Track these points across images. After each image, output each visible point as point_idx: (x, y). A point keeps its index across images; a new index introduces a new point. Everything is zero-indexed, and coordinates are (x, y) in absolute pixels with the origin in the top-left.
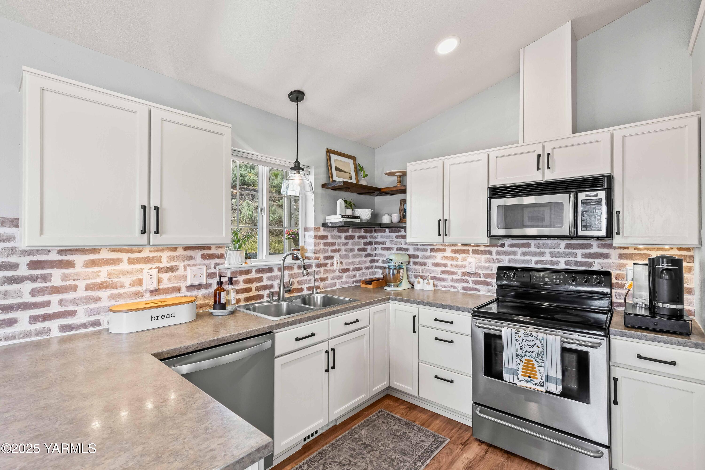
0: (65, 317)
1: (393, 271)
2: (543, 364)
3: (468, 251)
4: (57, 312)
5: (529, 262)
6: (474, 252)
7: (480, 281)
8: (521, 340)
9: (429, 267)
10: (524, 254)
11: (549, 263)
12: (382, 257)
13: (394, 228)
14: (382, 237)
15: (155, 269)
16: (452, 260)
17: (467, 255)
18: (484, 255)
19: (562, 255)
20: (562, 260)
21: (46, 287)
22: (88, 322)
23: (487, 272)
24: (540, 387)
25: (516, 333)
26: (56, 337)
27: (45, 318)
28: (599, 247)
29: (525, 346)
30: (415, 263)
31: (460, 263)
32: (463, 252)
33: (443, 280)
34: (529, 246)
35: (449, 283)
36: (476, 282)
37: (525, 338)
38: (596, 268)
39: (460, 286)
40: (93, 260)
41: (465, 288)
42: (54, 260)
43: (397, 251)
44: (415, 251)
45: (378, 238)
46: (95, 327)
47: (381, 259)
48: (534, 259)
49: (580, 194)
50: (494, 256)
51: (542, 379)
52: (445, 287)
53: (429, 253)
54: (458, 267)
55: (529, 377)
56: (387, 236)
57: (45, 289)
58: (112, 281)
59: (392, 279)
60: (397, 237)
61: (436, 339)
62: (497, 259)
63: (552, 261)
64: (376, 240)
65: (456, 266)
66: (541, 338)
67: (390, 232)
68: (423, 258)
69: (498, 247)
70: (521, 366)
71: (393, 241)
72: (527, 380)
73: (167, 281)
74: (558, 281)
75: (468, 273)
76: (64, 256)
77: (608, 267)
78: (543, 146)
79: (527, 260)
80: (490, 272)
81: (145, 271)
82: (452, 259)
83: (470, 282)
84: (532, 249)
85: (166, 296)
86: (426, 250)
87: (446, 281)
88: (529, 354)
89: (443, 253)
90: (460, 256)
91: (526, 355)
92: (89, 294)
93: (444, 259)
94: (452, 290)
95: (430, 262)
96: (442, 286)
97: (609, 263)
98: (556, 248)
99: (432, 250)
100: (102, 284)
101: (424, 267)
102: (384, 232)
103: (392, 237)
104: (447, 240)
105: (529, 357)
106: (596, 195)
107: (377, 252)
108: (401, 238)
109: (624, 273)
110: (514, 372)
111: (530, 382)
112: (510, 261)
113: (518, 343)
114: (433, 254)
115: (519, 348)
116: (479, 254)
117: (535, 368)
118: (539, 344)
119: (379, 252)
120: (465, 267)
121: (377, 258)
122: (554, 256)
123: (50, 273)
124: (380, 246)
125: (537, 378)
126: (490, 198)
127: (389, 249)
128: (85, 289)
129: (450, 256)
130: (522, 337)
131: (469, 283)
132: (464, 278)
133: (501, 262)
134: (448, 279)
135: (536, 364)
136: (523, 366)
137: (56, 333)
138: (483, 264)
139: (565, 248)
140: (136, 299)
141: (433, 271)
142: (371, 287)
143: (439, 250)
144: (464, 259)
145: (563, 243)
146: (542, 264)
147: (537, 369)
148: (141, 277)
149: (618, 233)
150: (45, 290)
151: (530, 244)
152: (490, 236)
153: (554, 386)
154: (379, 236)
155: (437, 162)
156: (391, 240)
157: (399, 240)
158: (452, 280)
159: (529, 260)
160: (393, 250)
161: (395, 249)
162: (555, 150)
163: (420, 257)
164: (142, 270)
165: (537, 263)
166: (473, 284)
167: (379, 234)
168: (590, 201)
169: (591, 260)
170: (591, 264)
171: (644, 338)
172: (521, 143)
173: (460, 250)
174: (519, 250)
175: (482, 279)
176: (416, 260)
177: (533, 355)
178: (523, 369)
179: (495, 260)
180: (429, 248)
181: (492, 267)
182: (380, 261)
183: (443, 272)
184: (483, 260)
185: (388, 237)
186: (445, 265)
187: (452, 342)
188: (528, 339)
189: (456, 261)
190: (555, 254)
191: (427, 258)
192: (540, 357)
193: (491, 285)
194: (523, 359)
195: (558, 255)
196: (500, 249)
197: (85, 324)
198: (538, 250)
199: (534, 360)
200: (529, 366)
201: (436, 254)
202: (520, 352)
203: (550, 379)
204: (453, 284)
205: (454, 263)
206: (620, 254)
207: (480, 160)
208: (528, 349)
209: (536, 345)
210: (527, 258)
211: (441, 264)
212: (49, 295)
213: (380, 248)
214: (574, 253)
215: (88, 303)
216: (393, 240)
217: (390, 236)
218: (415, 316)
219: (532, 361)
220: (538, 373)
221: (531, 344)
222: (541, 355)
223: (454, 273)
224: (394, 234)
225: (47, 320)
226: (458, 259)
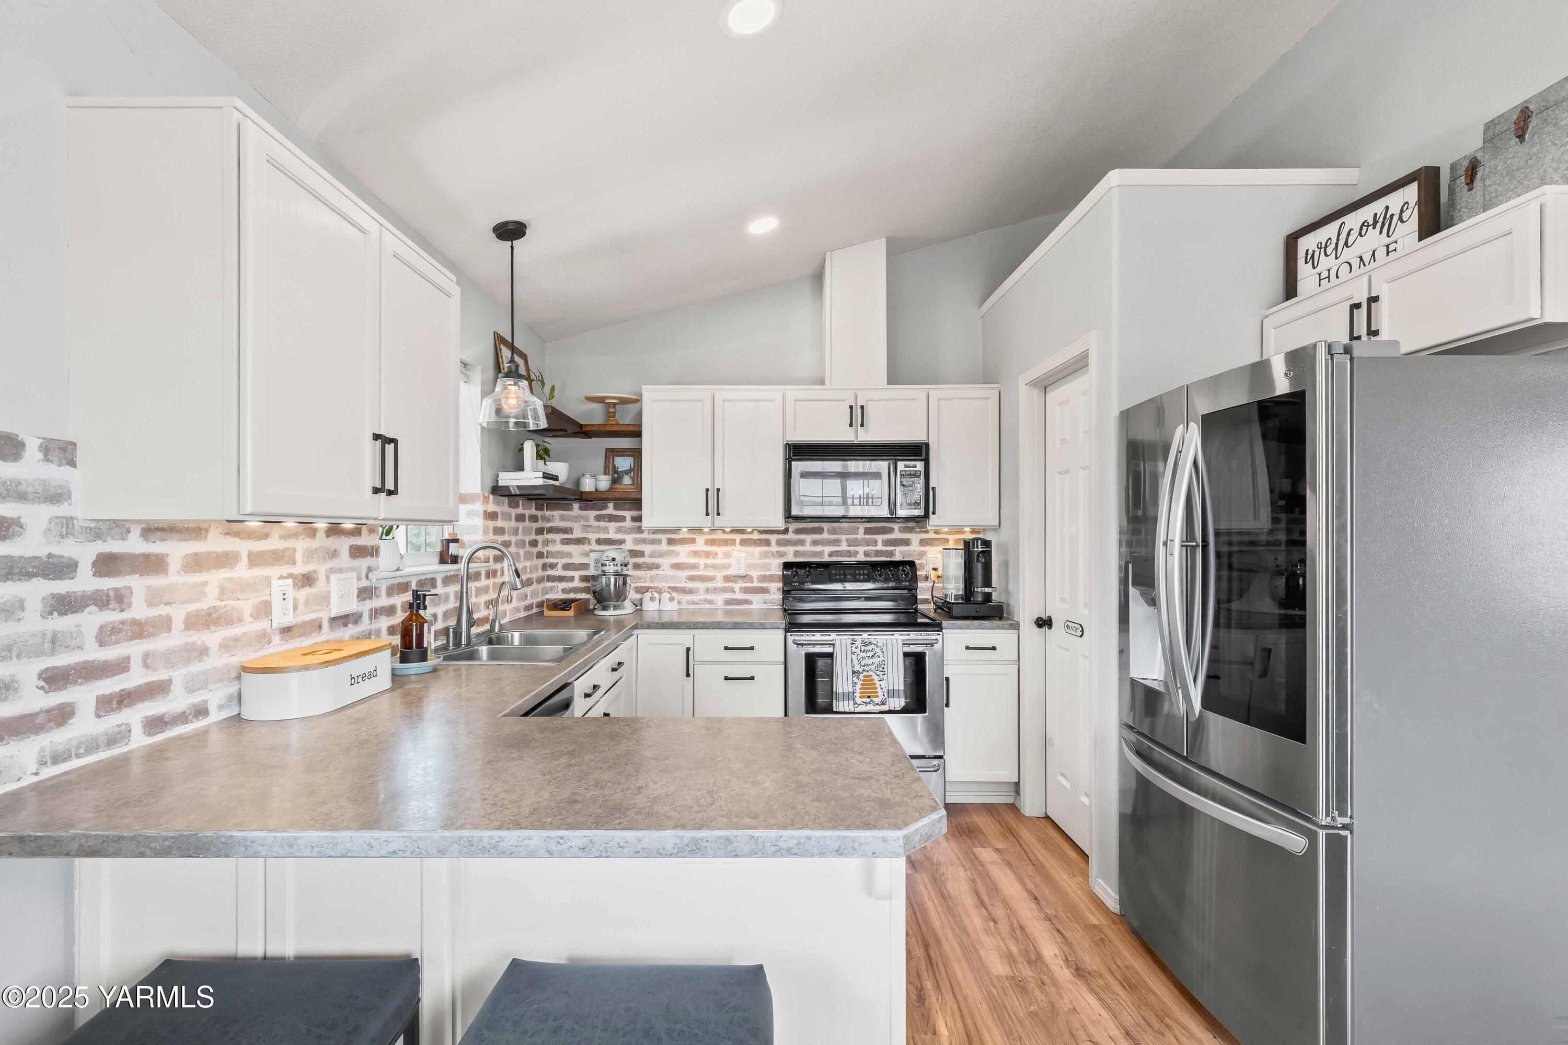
0: (153, 698)
1: (616, 579)
2: (885, 677)
3: (734, 541)
4: (140, 686)
5: (821, 554)
6: (744, 542)
7: (753, 588)
8: (858, 651)
9: (665, 570)
10: (815, 543)
11: (845, 555)
12: (563, 558)
13: (591, 501)
14: (562, 518)
15: (286, 578)
16: (706, 557)
17: (733, 548)
18: (759, 546)
19: (861, 543)
20: (861, 549)
21: (123, 623)
22: (189, 709)
23: (763, 573)
24: (882, 706)
25: (852, 644)
26: (140, 748)
27: (122, 701)
28: (900, 531)
29: (863, 658)
30: (637, 566)
31: (719, 561)
32: (726, 542)
33: (691, 591)
34: (820, 531)
35: (702, 596)
36: (747, 590)
37: (863, 648)
38: (897, 558)
39: (720, 599)
40: (196, 554)
41: (728, 602)
42: (137, 552)
43: (599, 545)
44: (638, 545)
45: (553, 522)
46: (200, 718)
47: (561, 562)
48: (828, 549)
49: (899, 463)
50: (774, 548)
51: (884, 695)
52: (694, 603)
53: (664, 547)
54: (716, 569)
55: (869, 697)
56: (576, 517)
57: (121, 626)
58: (225, 606)
59: (613, 596)
60: (598, 518)
61: (726, 678)
62: (778, 552)
63: (849, 551)
64: (549, 525)
65: (714, 567)
66: (882, 644)
67: (581, 509)
68: (652, 555)
69: (779, 534)
70: (858, 686)
71: (589, 526)
72: (866, 703)
73: (303, 606)
74: (862, 577)
75: (733, 576)
76: (151, 543)
77: (910, 555)
78: (856, 396)
79: (818, 552)
80: (768, 573)
81: (275, 583)
82: (707, 554)
83: (737, 590)
84: (825, 535)
85: (302, 642)
86: (659, 542)
87: (696, 593)
88: (868, 668)
89: (691, 545)
90: (720, 550)
91: (864, 670)
92: (190, 640)
93: (692, 556)
94: (708, 606)
95: (665, 562)
96: (688, 603)
97: (910, 551)
98: (854, 534)
99: (671, 542)
100: (210, 614)
101: (654, 572)
102: (570, 509)
103: (586, 519)
104: (719, 522)
105: (867, 672)
106: (915, 467)
107: (550, 548)
108: (607, 519)
109: (925, 562)
110: (850, 696)
111: (870, 703)
112: (796, 554)
113: (854, 657)
114: (672, 548)
115: (855, 662)
116: (751, 546)
117: (875, 684)
118: (880, 653)
119: (558, 547)
120: (729, 566)
121: (551, 560)
122: (851, 544)
123: (129, 585)
124: (558, 537)
125: (877, 696)
126: (789, 461)
127: (579, 541)
128: (183, 627)
129: (704, 551)
130: (859, 648)
131: (735, 592)
132: (726, 585)
133: (783, 556)
134: (699, 589)
135: (876, 678)
136: (862, 685)
137: (139, 740)
138: (757, 561)
139: (865, 534)
140: (260, 649)
141: (674, 578)
142: (571, 613)
143: (683, 541)
144: (727, 555)
145: (862, 527)
146: (837, 556)
147: (878, 683)
148: (268, 598)
149: (934, 513)
150: (120, 631)
151: (823, 528)
152: (788, 516)
153: (897, 700)
154: (556, 517)
155: (702, 392)
156: (585, 523)
157: (602, 524)
158: (707, 590)
159: (821, 552)
160: (589, 543)
161: (593, 542)
162: (869, 402)
163: (646, 554)
164: (268, 581)
165: (831, 555)
166: (742, 594)
167: (557, 514)
168: (909, 473)
169: (892, 548)
170: (891, 554)
171: (972, 627)
172: (827, 386)
173: (720, 540)
174: (808, 538)
175: (756, 584)
176: (639, 560)
177: (873, 667)
178: (861, 689)
179: (774, 554)
180: (664, 538)
181: (770, 565)
182: (559, 566)
183: (691, 578)
184: (756, 555)
185: (577, 519)
186: (694, 567)
187: (752, 678)
188: (867, 648)
189: (714, 557)
190: (853, 542)
191: (661, 555)
192: (881, 669)
193: (769, 593)
194: (861, 676)
195: (856, 543)
196: (781, 536)
197: (184, 713)
198: (833, 537)
199: (873, 674)
200: (868, 685)
201: (677, 548)
202: (857, 668)
203: (891, 693)
204: (709, 597)
205: (710, 561)
206: (921, 540)
207: (773, 400)
208: (867, 661)
209: (876, 655)
210: (819, 548)
211: (688, 564)
212: (127, 641)
213: (558, 541)
214: (874, 539)
215: (188, 661)
216: (588, 524)
217: (581, 517)
218: (688, 650)
219: (871, 676)
220: (879, 690)
221: (870, 654)
222: (882, 666)
223: (710, 579)
224: (592, 514)
225: (126, 707)
226: (716, 554)
